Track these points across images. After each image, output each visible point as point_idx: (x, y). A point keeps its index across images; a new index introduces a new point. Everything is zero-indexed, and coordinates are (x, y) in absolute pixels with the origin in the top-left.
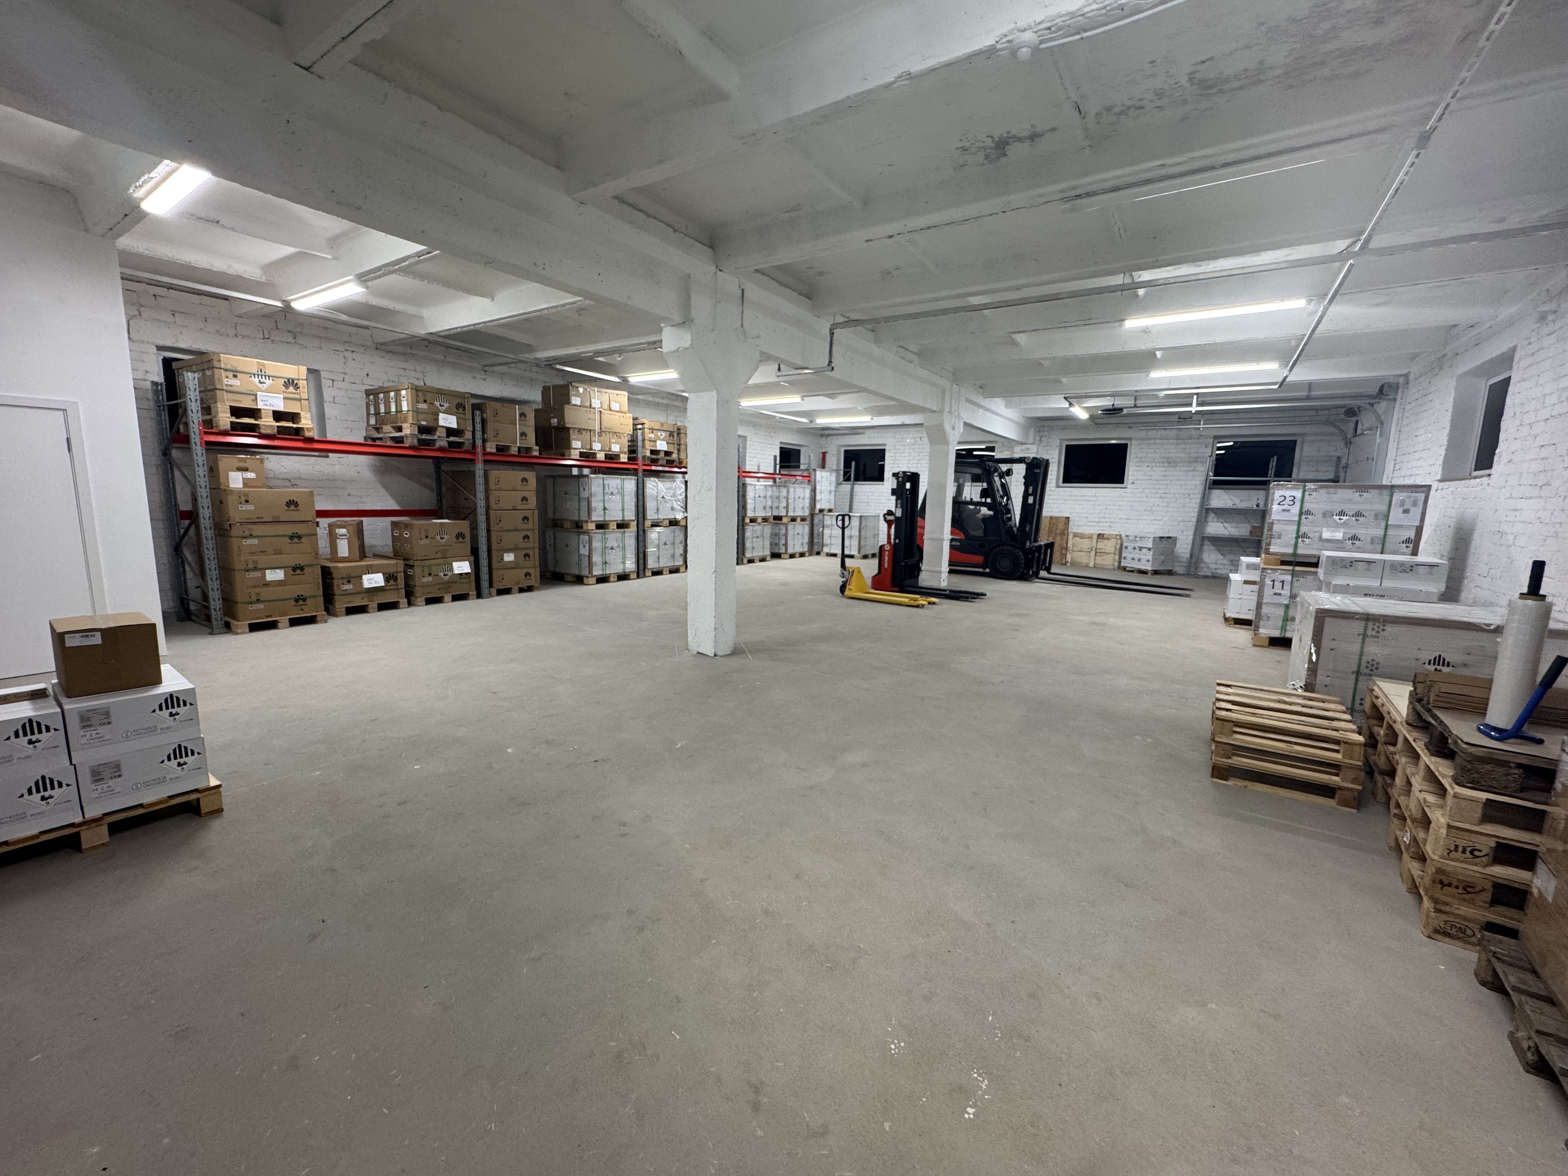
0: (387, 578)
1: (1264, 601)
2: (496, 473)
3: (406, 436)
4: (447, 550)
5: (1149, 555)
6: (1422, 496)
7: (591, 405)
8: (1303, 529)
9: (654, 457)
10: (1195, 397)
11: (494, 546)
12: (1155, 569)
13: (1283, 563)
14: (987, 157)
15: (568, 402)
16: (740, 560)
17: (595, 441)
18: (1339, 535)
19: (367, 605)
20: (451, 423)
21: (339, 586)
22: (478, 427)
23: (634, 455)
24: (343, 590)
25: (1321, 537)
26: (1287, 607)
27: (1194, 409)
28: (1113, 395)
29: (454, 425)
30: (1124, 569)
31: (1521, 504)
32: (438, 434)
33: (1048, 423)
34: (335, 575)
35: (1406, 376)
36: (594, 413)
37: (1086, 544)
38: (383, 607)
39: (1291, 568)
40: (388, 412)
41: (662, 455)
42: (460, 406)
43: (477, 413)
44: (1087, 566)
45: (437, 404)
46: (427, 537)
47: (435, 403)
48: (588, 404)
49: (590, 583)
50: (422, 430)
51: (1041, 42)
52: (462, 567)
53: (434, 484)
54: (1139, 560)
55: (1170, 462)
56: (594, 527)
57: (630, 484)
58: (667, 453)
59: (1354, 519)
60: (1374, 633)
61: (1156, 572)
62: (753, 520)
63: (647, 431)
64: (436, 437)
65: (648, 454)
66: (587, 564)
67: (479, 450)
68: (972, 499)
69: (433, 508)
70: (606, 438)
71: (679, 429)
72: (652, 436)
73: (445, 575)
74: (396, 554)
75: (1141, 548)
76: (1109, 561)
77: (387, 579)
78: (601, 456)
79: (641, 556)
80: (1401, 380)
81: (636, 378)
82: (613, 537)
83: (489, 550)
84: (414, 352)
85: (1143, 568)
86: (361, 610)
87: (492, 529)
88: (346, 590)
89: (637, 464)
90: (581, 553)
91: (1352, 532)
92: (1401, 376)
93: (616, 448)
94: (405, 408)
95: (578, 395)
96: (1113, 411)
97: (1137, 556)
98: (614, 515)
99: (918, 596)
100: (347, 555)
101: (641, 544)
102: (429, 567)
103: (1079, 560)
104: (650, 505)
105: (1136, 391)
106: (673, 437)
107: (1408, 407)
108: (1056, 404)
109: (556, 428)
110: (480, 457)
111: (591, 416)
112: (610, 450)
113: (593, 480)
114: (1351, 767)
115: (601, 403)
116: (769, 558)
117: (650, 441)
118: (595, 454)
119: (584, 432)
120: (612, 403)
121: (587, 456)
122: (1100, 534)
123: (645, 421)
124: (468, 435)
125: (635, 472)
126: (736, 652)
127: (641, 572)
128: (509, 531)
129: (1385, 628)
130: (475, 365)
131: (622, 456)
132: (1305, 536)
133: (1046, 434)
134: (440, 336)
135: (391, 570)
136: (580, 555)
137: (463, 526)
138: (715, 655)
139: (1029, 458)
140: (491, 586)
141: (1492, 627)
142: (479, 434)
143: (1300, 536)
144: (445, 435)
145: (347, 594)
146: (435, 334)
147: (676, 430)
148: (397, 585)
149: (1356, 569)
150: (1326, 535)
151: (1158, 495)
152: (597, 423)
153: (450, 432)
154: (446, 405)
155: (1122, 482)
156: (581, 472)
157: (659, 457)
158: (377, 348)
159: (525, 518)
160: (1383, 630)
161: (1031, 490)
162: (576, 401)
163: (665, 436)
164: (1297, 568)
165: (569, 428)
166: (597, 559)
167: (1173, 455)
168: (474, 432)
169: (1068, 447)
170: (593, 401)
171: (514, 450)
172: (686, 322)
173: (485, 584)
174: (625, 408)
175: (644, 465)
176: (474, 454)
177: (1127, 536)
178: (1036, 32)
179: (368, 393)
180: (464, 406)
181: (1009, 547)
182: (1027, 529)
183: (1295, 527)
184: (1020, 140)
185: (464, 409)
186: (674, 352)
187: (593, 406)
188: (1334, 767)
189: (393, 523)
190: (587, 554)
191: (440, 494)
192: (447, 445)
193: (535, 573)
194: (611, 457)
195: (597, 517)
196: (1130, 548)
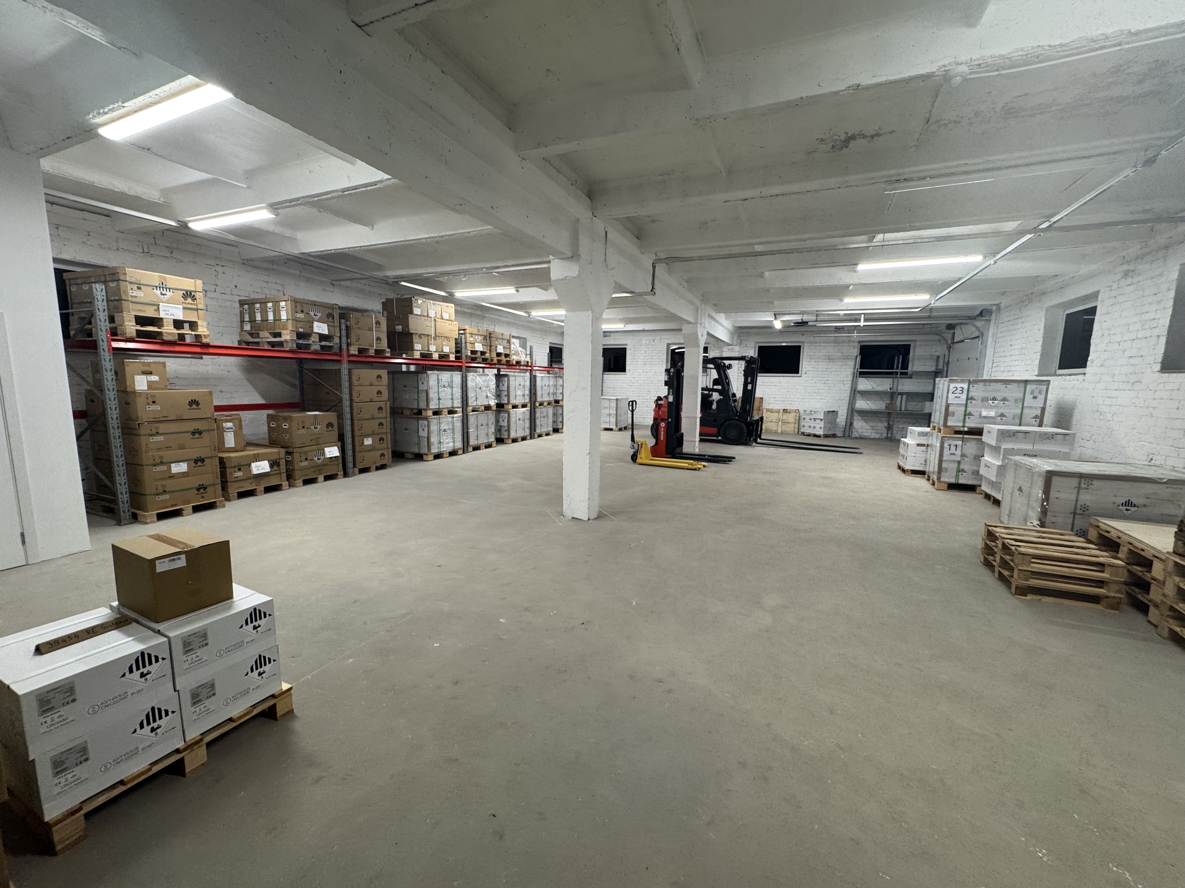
0: (271, 464)
1: (944, 459)
2: (358, 372)
3: (286, 341)
4: (319, 438)
5: (822, 424)
6: (1044, 387)
7: (428, 315)
8: (969, 409)
9: (473, 356)
10: (863, 315)
11: (357, 433)
12: (825, 433)
13: (957, 432)
14: (833, 147)
15: (411, 312)
16: (532, 435)
17: (431, 344)
18: (992, 414)
19: (256, 489)
20: (323, 330)
21: (231, 474)
22: (344, 333)
23: (459, 355)
24: (235, 477)
25: (980, 415)
26: (959, 463)
27: (862, 323)
28: (802, 313)
29: (326, 332)
30: (803, 434)
31: (1114, 394)
32: (312, 339)
33: (745, 331)
34: (227, 465)
35: (998, 305)
36: (431, 321)
37: (774, 416)
38: (269, 490)
39: (961, 436)
40: (265, 320)
41: (479, 354)
42: (330, 316)
43: (343, 321)
44: (776, 432)
45: (312, 313)
46: (303, 427)
47: (311, 313)
48: (426, 314)
49: (429, 459)
50: (300, 336)
51: (971, 74)
52: (333, 452)
53: (297, 382)
54: (814, 427)
55: (830, 359)
56: (432, 414)
57: (457, 377)
58: (483, 353)
59: (1002, 402)
60: (1085, 486)
61: (826, 436)
62: (541, 404)
63: (468, 335)
64: (310, 342)
65: (469, 354)
66: (426, 444)
67: (345, 352)
68: (707, 387)
69: (297, 401)
70: (439, 341)
71: (490, 334)
72: (472, 339)
73: (318, 459)
74: (273, 443)
75: (815, 419)
76: (791, 428)
77: (271, 466)
78: (436, 356)
79: (465, 435)
80: (994, 308)
81: (460, 294)
82: (446, 420)
83: (353, 436)
84: (275, 267)
85: (817, 433)
86: (250, 493)
87: (355, 418)
88: (237, 477)
89: (461, 362)
90: (420, 435)
91: (1001, 411)
92: (994, 305)
93: (446, 350)
94: (284, 316)
95: (418, 307)
96: (803, 323)
97: (812, 425)
98: (446, 404)
99: (692, 461)
100: (233, 445)
101: (465, 426)
102: (306, 453)
103: (770, 428)
104: (471, 394)
105: (817, 311)
106: (486, 340)
107: (1001, 326)
108: (764, 317)
109: (400, 333)
110: (345, 358)
111: (428, 323)
112: (442, 351)
113: (430, 375)
114: (1115, 582)
115: (436, 313)
116: (551, 433)
117: (470, 343)
118: (432, 354)
119: (423, 337)
120: (444, 314)
121: (426, 356)
122: (784, 410)
123: (466, 327)
124: (336, 340)
125: (459, 368)
126: (600, 516)
127: (465, 449)
128: (368, 419)
129: (1093, 482)
130: (324, 279)
131: (451, 355)
132: (970, 414)
133: (745, 338)
134: (311, 256)
135: (275, 457)
136: (419, 437)
137: (331, 417)
138: (589, 519)
139: (748, 357)
140: (354, 466)
141: (1165, 480)
142: (344, 339)
143: (967, 414)
144: (318, 340)
145: (238, 480)
146: (308, 254)
147: (488, 335)
148: (280, 470)
149: (1017, 438)
150: (984, 413)
151: (823, 382)
152: (433, 329)
153: (322, 337)
154: (319, 315)
155: (798, 373)
156: (408, 368)
157: (477, 356)
158: (243, 264)
159: (380, 408)
160: (1092, 484)
161: (749, 380)
162: (417, 311)
163: (480, 340)
164: (966, 436)
165: (412, 334)
166: (434, 439)
167: (831, 354)
168: (340, 338)
169: (759, 347)
170: (429, 311)
171: (372, 352)
172: (574, 256)
173: (350, 465)
174: (453, 318)
175: (466, 363)
176: (341, 355)
177: (805, 411)
178: (969, 66)
179: (242, 303)
180: (333, 316)
181: (736, 421)
182: (747, 408)
183: (964, 409)
184: (864, 136)
185: (333, 319)
186: (562, 279)
187: (430, 315)
188: (1100, 583)
189: (268, 415)
190: (426, 436)
191: (302, 390)
192: (319, 349)
193: (388, 454)
194: (443, 357)
195: (433, 405)
196: (807, 420)
